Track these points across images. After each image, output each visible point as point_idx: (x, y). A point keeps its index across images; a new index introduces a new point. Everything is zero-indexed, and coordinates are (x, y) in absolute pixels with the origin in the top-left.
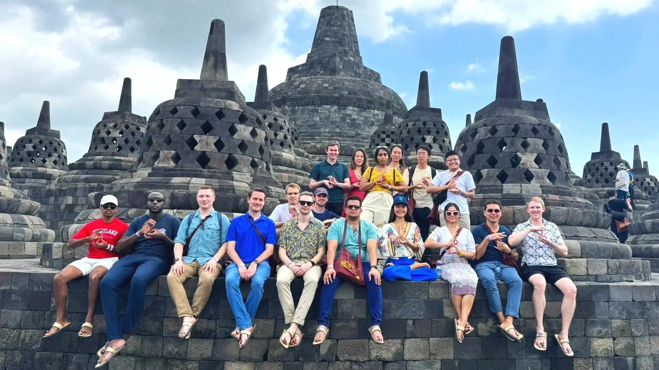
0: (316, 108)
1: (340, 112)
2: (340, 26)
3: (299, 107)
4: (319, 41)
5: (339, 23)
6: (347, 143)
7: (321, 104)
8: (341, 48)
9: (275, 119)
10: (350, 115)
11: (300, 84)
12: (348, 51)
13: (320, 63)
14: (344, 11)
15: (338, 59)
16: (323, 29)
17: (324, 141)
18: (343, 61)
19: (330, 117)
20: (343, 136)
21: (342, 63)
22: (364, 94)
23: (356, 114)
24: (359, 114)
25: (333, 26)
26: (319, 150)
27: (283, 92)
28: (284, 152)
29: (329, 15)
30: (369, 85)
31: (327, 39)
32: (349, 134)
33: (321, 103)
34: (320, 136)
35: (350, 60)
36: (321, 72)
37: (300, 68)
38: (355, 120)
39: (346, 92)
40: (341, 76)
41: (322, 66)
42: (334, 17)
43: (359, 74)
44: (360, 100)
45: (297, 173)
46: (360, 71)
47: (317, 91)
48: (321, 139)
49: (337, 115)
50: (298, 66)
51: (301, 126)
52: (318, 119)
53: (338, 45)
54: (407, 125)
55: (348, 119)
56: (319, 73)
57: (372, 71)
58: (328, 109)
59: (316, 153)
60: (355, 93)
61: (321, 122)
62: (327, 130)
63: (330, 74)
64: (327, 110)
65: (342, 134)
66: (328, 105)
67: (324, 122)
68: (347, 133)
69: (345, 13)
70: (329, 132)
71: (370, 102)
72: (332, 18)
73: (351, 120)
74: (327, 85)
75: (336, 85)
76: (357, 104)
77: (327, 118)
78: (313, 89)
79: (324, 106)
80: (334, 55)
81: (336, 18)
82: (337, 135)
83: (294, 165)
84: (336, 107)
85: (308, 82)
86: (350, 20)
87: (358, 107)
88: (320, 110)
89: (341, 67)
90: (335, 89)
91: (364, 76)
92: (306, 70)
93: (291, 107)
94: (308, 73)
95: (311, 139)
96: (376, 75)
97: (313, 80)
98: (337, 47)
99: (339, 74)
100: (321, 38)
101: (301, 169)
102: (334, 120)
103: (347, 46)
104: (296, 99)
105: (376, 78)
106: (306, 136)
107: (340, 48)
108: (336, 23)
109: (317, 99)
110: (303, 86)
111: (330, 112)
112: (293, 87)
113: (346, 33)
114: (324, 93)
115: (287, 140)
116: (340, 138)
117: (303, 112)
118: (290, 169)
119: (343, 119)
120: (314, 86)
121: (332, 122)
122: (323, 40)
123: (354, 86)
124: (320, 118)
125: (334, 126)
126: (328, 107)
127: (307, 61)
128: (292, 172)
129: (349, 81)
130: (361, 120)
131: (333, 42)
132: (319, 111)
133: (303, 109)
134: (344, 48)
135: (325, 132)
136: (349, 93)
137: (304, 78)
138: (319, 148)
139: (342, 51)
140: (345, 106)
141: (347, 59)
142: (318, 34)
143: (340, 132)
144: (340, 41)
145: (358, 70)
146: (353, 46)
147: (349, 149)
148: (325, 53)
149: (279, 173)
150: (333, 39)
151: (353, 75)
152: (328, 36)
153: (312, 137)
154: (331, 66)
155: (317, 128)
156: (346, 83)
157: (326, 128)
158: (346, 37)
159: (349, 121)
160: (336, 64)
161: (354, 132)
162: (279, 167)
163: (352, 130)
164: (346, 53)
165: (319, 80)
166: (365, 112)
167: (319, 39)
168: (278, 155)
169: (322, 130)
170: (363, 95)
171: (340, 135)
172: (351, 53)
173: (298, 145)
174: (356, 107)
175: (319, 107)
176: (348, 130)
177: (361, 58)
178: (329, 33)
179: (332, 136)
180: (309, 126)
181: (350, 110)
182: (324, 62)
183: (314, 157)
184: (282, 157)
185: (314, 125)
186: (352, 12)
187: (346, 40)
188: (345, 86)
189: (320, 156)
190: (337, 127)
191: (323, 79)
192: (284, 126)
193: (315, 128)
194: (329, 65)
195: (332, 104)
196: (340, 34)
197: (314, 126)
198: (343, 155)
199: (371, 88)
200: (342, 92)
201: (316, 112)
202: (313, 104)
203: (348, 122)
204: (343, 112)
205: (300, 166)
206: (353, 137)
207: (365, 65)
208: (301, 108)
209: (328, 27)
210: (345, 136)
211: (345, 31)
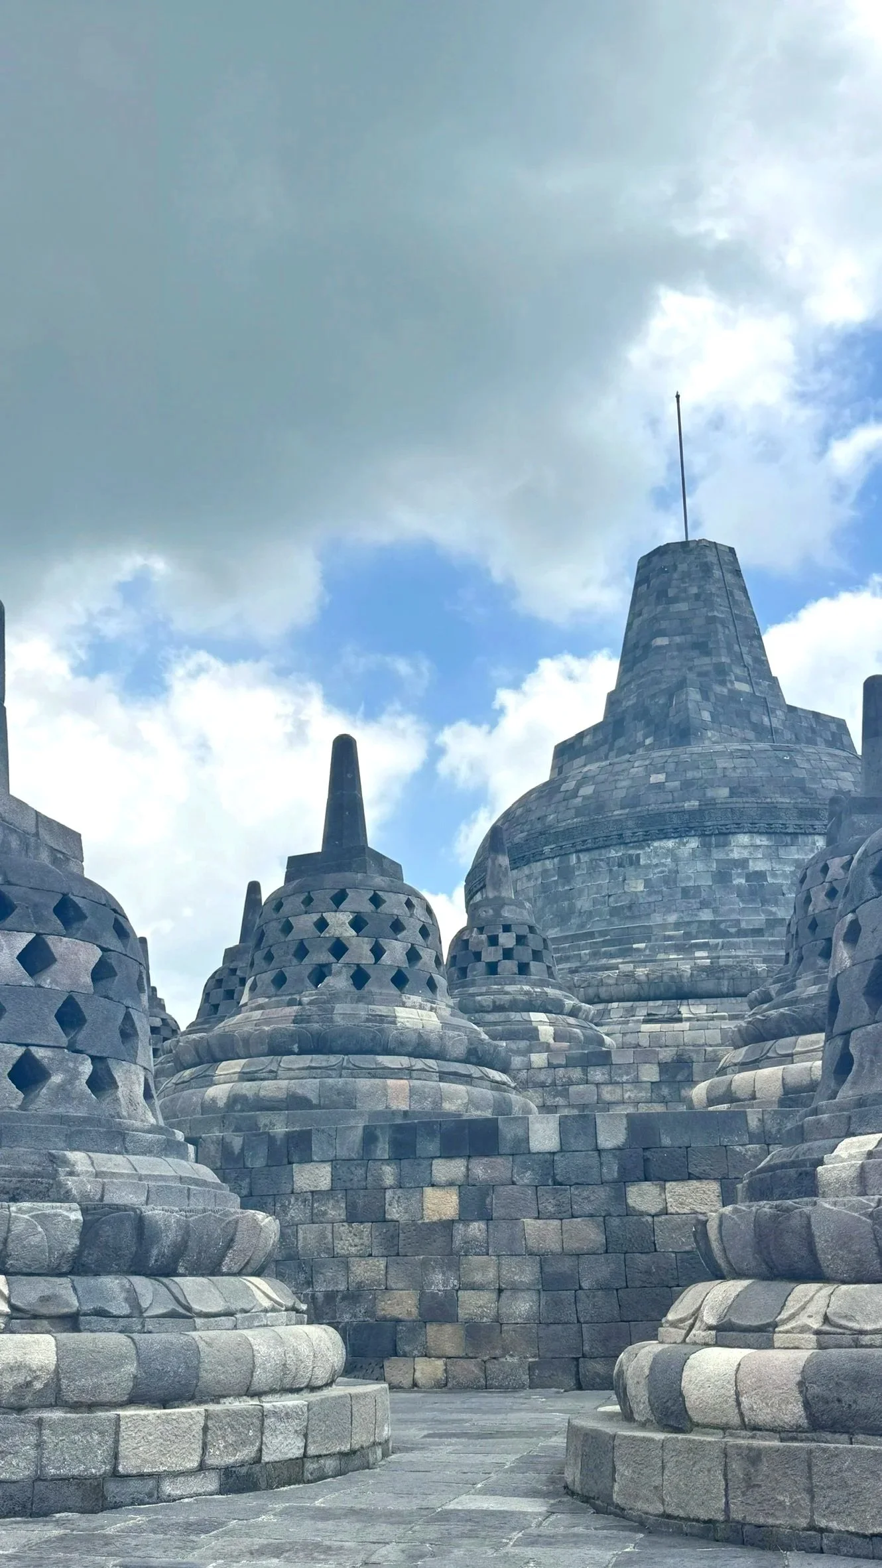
0: (631, 852)
1: (708, 855)
2: (697, 597)
3: (581, 856)
4: (638, 652)
5: (694, 590)
6: (739, 953)
7: (648, 838)
8: (706, 660)
9: (376, 901)
10: (743, 863)
11: (579, 786)
12: (730, 665)
13: (642, 713)
14: (707, 552)
15: (694, 695)
16: (645, 616)
17: (661, 956)
18: (713, 699)
19: (681, 876)
20: (724, 934)
21: (709, 706)
22: (784, 789)
23: (764, 857)
24: (773, 855)
25: (675, 600)
26: (646, 987)
27: (533, 817)
28: (404, 1005)
29: (662, 570)
30: (799, 759)
31: (661, 641)
32: (743, 925)
33: (647, 833)
34: (649, 941)
35: (734, 695)
36: (648, 741)
37: (587, 741)
38: (761, 875)
39: (724, 792)
40: (707, 743)
41: (647, 725)
42: (676, 576)
43: (772, 731)
44: (772, 810)
45: (444, 1076)
46: (774, 720)
47: (632, 802)
48: (652, 949)
49: (700, 866)
50: (581, 736)
51: (590, 914)
52: (641, 888)
53: (694, 653)
54: (825, 869)
55: (739, 875)
56: (642, 744)
57: (816, 715)
58: (671, 853)
59: (639, 998)
60: (754, 791)
61: (650, 894)
62: (672, 918)
63: (674, 744)
64: (666, 856)
65: (723, 926)
66: (667, 837)
67: (660, 892)
68: (738, 921)
69: (711, 558)
70: (677, 925)
71: (804, 813)
72: (670, 580)
73: (749, 877)
74: (661, 778)
75: (690, 775)
76: (762, 825)
77: (670, 879)
78: (621, 794)
79: (656, 844)
80: (682, 684)
81: (686, 576)
82: (706, 932)
83: (436, 1049)
84: (694, 843)
85: (602, 777)
86: (729, 577)
87: (769, 832)
88: (644, 856)
89: (706, 716)
90: (687, 785)
91: (788, 735)
92: (605, 741)
93: (556, 860)
94: (611, 749)
95: (623, 953)
96: (833, 727)
97: (617, 768)
98: (692, 660)
99: (702, 738)
100: (642, 643)
101: (465, 1061)
102: (691, 884)
103: (724, 651)
104: (568, 833)
105: (833, 734)
106: (606, 943)
107: (704, 662)
108: (685, 590)
109: (630, 823)
110: (587, 790)
111: (676, 859)
112: (559, 796)
113: (716, 613)
114: (653, 803)
115: (419, 965)
116: (712, 941)
117: (593, 869)
118: (419, 1064)
119: (722, 877)
120: (620, 784)
121: (686, 892)
122: (647, 647)
123: (749, 769)
124: (647, 883)
125: (694, 902)
126: (670, 844)
127: (605, 717)
128: (423, 1075)
129: (731, 755)
130: (784, 875)
131: (680, 648)
132: (642, 862)
133: (591, 861)
134: (715, 660)
135: (664, 926)
136: (733, 793)
137: (593, 767)
138: (643, 978)
139: (710, 668)
140: (724, 835)
141: (725, 691)
142: (632, 634)
143: (712, 922)
144: (701, 640)
145: (766, 719)
146: (745, 650)
147: (744, 974)
148: (657, 682)
149: (377, 1081)
150: (678, 639)
151: (751, 735)
152: (662, 633)
153: (622, 944)
154: (674, 719)
155: (640, 916)
156: (721, 763)
157: (669, 911)
158: (719, 626)
159: (743, 881)
160: (687, 709)
161: (763, 917)
162: (380, 1058)
163: (755, 911)
164: (721, 672)
165: (636, 764)
166: (794, 848)
167: (636, 646)
168: (381, 1018)
169: (657, 919)
170: (783, 794)
171: (715, 929)
172: (738, 671)
173: (546, 976)
174: (760, 833)
175: (643, 848)
176: (742, 911)
177: (775, 680)
178: (664, 624)
179: (688, 935)
180: (615, 912)
181: (741, 845)
182: (652, 712)
183: (631, 1012)
184: (394, 1023)
185: (630, 907)
186: (732, 550)
187: (721, 636)
188: (719, 771)
189: (651, 1003)
190: (704, 904)
191: (647, 762)
192: (405, 921)
193: (633, 918)
194: (667, 716)
195: (680, 833)
196: (699, 621)
197: (631, 909)
198: (727, 995)
199: (806, 765)
200: (710, 793)
201: (631, 864)
202: (621, 841)
203: (739, 886)
204: (718, 854)
205: (460, 1050)
206: (758, 932)
207: (788, 702)
208: (585, 857)
209: (660, 608)
210: (733, 930)
211: (712, 610)
